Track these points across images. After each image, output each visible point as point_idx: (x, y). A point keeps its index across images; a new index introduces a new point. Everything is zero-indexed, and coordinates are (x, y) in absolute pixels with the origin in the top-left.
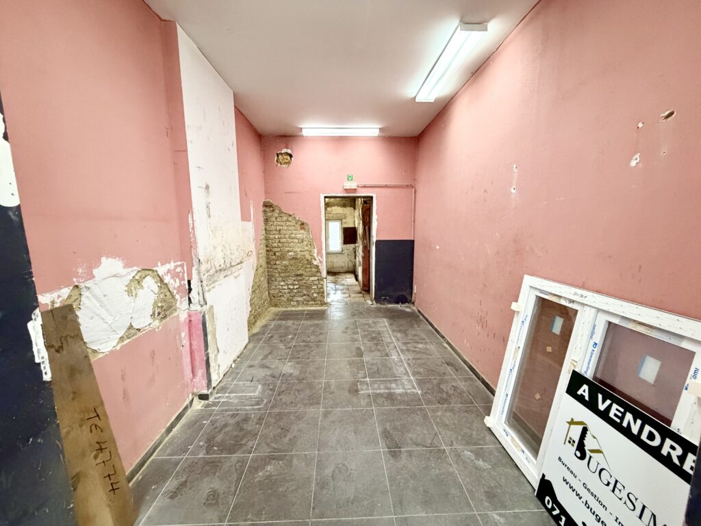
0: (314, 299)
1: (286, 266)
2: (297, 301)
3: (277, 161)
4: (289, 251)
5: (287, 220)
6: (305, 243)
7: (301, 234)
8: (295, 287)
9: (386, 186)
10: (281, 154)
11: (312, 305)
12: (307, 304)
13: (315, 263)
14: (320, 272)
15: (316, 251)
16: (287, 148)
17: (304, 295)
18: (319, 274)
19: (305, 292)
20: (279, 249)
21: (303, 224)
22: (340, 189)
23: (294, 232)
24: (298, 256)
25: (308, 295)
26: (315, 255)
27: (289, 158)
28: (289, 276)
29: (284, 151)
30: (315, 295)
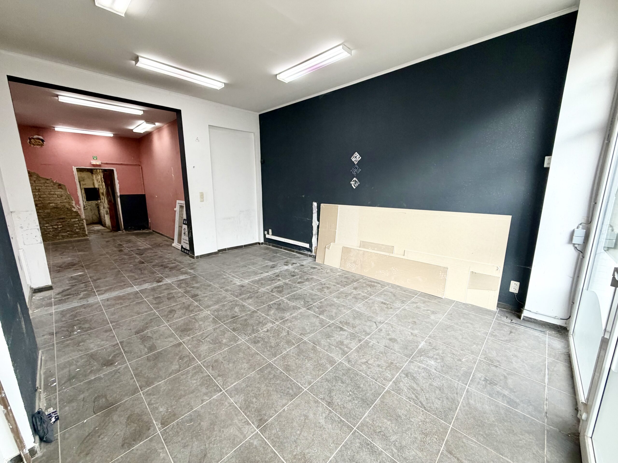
0: (77, 233)
1: (48, 213)
2: (62, 236)
3: (30, 143)
4: (50, 203)
5: (46, 183)
6: (64, 197)
7: (59, 192)
8: (59, 226)
10: (34, 138)
11: (75, 237)
12: (71, 237)
13: (75, 210)
14: (80, 216)
15: (74, 202)
16: (39, 135)
17: (68, 231)
18: (79, 217)
19: (68, 229)
20: (40, 202)
21: (60, 185)
22: (88, 164)
23: (53, 190)
24: (59, 206)
25: (72, 231)
26: (74, 205)
27: (41, 142)
28: (52, 220)
30: (77, 230)
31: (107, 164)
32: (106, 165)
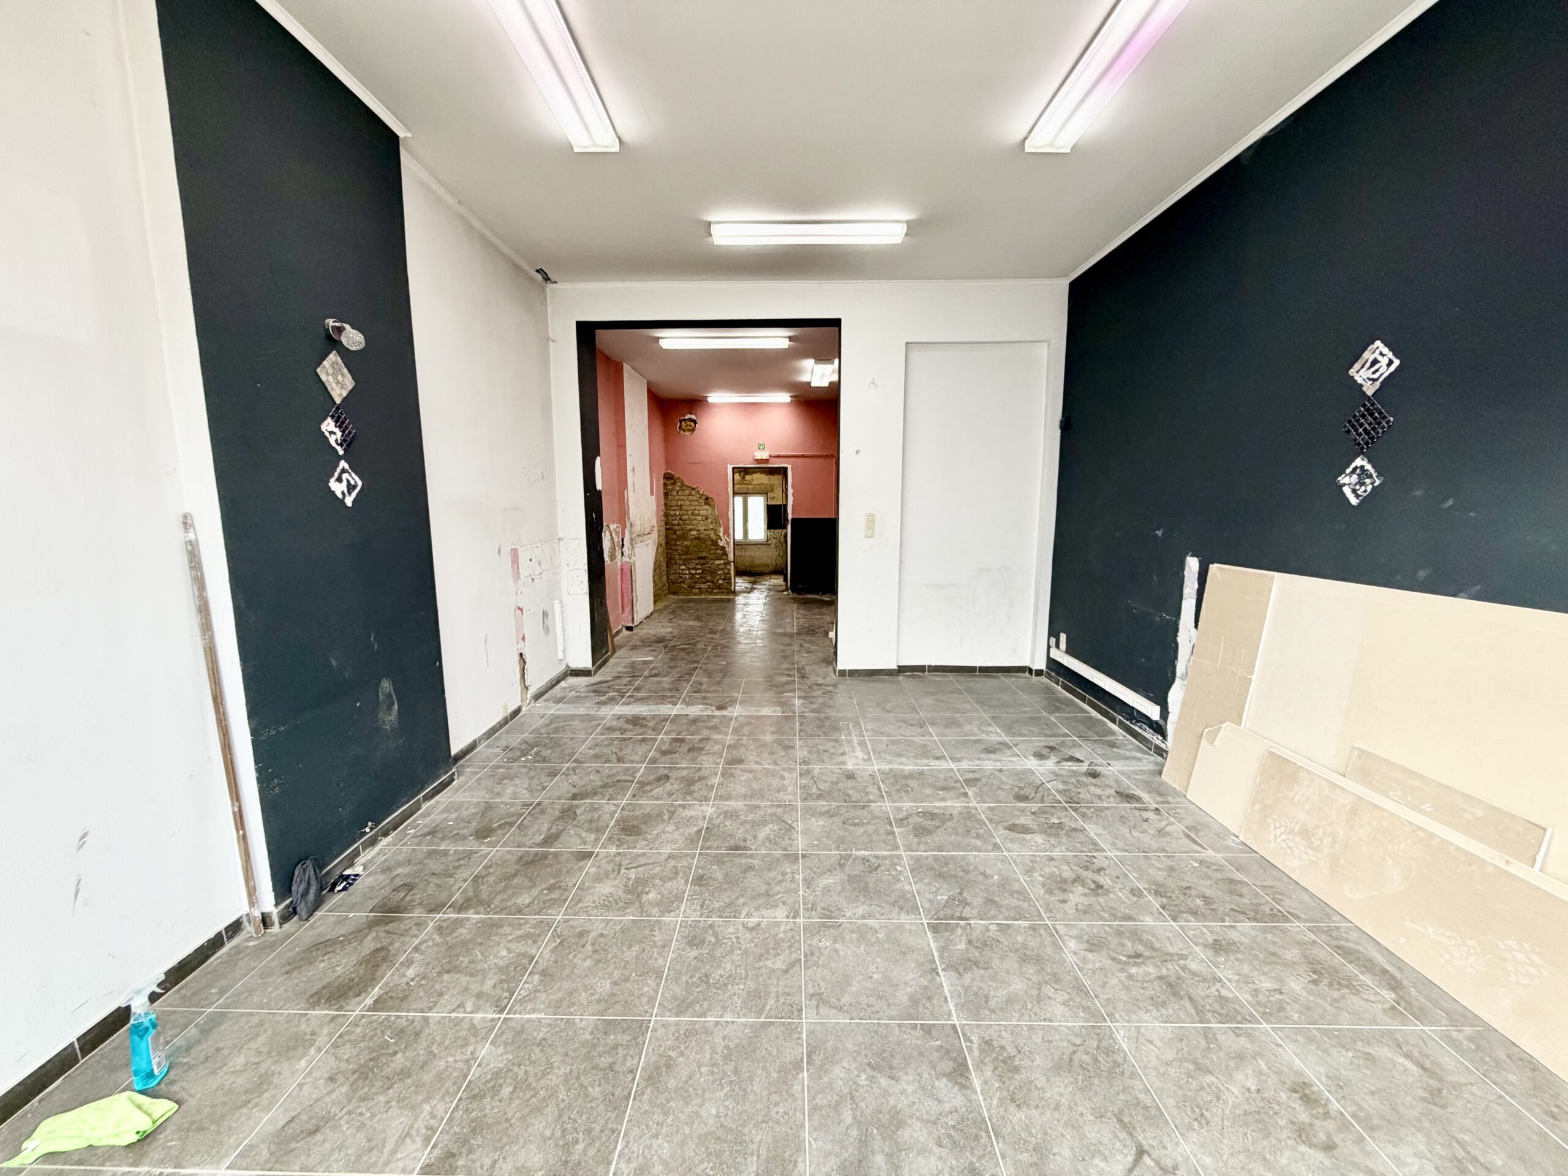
0: (719, 587)
1: (687, 547)
2: (699, 588)
3: (680, 428)
4: (691, 530)
5: (690, 495)
6: (710, 520)
7: (705, 510)
8: (698, 572)
9: (803, 456)
10: (684, 420)
11: (716, 594)
12: (711, 593)
13: (721, 544)
14: (727, 556)
15: (722, 530)
16: (691, 414)
17: (708, 581)
18: (725, 557)
19: (709, 578)
20: (679, 528)
21: (707, 499)
22: (750, 459)
23: (698, 508)
24: (702, 536)
25: (713, 582)
26: (721, 534)
27: (693, 424)
28: (690, 559)
29: (688, 416)
30: (721, 582)
31: (778, 456)
32: (777, 460)
